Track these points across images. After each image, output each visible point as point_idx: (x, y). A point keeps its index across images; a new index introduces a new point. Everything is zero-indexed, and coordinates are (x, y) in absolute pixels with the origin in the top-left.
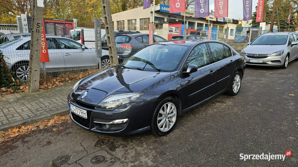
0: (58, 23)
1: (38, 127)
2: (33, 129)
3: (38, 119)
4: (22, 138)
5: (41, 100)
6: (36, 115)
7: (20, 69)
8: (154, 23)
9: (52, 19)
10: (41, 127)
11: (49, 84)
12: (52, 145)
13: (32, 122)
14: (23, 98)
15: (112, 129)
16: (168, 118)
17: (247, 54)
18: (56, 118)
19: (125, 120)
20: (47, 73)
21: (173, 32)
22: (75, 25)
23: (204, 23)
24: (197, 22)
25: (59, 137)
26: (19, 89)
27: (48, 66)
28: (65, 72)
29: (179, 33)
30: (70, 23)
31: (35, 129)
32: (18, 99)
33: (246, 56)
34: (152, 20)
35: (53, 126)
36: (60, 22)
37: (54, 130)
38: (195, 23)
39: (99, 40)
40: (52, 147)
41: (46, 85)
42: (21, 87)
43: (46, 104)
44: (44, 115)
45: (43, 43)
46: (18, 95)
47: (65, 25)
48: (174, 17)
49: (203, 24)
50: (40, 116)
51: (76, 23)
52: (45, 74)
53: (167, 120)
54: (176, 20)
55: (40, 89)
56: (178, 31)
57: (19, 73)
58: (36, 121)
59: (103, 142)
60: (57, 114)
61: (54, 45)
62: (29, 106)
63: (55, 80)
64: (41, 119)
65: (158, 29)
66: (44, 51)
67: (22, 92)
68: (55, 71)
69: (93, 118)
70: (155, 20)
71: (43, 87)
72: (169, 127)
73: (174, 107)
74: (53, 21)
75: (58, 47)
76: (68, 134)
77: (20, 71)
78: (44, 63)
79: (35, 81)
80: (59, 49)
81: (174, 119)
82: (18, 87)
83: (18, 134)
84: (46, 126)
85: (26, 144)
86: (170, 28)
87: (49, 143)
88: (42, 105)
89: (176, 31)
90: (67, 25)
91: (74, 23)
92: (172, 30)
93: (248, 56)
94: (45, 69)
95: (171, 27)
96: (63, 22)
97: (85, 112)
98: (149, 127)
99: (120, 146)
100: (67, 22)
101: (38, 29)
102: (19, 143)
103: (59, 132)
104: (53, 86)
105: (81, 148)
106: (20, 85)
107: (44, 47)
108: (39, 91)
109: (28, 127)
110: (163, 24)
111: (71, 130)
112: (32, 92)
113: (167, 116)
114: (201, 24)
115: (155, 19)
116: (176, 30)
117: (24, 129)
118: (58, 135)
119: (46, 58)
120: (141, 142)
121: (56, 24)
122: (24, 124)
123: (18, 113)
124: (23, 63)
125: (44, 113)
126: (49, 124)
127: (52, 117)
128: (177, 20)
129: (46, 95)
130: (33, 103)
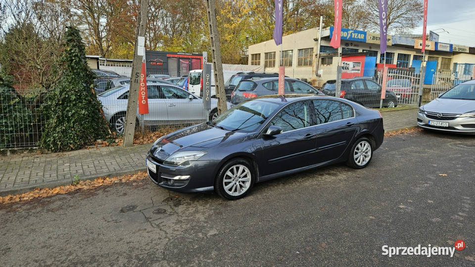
0: (182, 58)
1: (121, 180)
2: (116, 182)
3: (122, 173)
4: (104, 188)
5: (132, 155)
6: (122, 169)
7: (119, 120)
8: (318, 55)
9: (176, 53)
10: (124, 181)
11: (145, 139)
12: (127, 196)
13: (117, 175)
14: (116, 152)
15: (176, 184)
16: (239, 182)
17: (426, 113)
18: (139, 173)
19: (188, 177)
20: (145, 126)
21: (350, 69)
22: (204, 60)
23: (412, 54)
24: (397, 52)
25: (136, 191)
26: (114, 142)
27: (147, 118)
28: (165, 126)
29: (360, 72)
30: (199, 57)
31: (118, 181)
32: (111, 152)
33: (425, 115)
34: (317, 50)
35: (134, 181)
36: (185, 56)
37: (134, 184)
38: (394, 53)
39: (208, 89)
40: (126, 198)
41: (142, 140)
42: (117, 141)
43: (135, 160)
44: (129, 169)
45: (143, 93)
46: (111, 149)
47: (191, 60)
48: (355, 45)
49: (409, 56)
50: (125, 170)
51: (206, 58)
52: (143, 127)
53: (238, 183)
54: (358, 50)
55: (134, 143)
56: (359, 68)
57: (118, 124)
58: (120, 175)
59: (171, 199)
60: (141, 170)
61: (158, 94)
62: (118, 160)
63: (152, 135)
64: (125, 173)
65: (325, 65)
66: (144, 102)
67: (117, 145)
68: (154, 124)
69: (161, 173)
70: (321, 51)
71: (138, 141)
72: (240, 192)
73: (247, 171)
74: (176, 56)
75: (162, 96)
76: (144, 189)
77: (119, 122)
78: (142, 114)
79: (130, 134)
80: (162, 98)
81: (248, 185)
82: (114, 140)
83: (101, 184)
84: (128, 180)
85: (106, 193)
86: (344, 63)
87: (125, 194)
88: (131, 160)
89: (354, 69)
90: (194, 61)
91: (204, 58)
92: (347, 66)
93: (428, 116)
94: (143, 122)
95: (346, 62)
96: (190, 57)
97: (155, 166)
98: (212, 187)
99: (185, 203)
100: (194, 57)
101: (137, 78)
102: (100, 192)
103: (137, 187)
104: (149, 142)
105: (150, 201)
106: (116, 139)
107: (143, 97)
108: (133, 146)
109: (112, 179)
110: (334, 58)
111: (149, 186)
112: (125, 146)
113: (238, 180)
114: (405, 55)
115: (321, 49)
116: (354, 67)
117: (108, 181)
118: (136, 188)
119: (145, 109)
120: (207, 203)
121: (181, 60)
122: (109, 176)
123: (106, 165)
124: (121, 114)
125: (130, 168)
126: (132, 179)
127: (136, 172)
128: (360, 51)
129: (138, 150)
130: (123, 158)
